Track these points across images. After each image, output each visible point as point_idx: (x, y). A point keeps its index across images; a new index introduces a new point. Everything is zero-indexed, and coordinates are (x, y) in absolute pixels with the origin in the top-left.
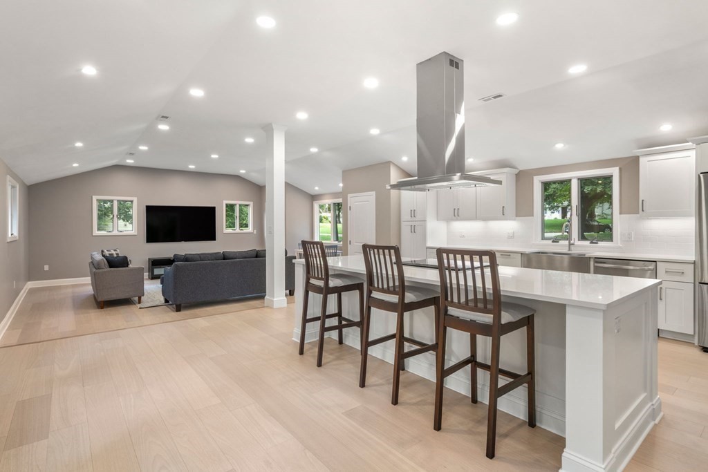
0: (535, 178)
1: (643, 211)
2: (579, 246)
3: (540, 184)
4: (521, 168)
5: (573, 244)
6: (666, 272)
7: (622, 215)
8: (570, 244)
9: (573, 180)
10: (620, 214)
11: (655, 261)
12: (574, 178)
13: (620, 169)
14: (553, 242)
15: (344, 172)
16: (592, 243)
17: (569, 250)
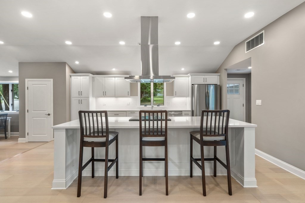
1: (176, 95)
6: (185, 114)
8: (152, 107)
10: (167, 96)
11: (182, 111)
14: (145, 106)
15: (19, 63)
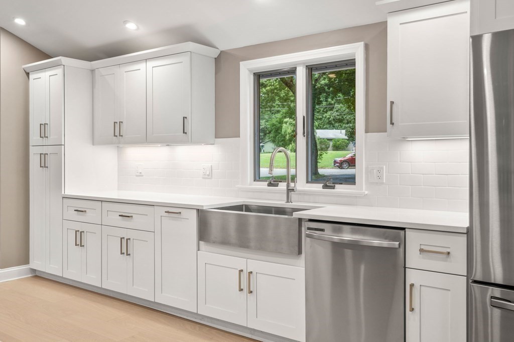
0: (243, 65)
1: (392, 124)
2: (304, 193)
3: (252, 77)
4: (224, 46)
5: (293, 190)
6: (422, 251)
7: (368, 134)
8: (289, 190)
9: (298, 69)
10: (367, 131)
11: (404, 229)
12: (300, 63)
13: (367, 47)
14: (270, 185)
16: (325, 187)
17: (288, 200)
